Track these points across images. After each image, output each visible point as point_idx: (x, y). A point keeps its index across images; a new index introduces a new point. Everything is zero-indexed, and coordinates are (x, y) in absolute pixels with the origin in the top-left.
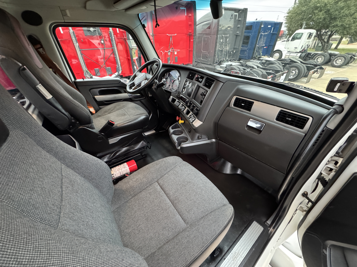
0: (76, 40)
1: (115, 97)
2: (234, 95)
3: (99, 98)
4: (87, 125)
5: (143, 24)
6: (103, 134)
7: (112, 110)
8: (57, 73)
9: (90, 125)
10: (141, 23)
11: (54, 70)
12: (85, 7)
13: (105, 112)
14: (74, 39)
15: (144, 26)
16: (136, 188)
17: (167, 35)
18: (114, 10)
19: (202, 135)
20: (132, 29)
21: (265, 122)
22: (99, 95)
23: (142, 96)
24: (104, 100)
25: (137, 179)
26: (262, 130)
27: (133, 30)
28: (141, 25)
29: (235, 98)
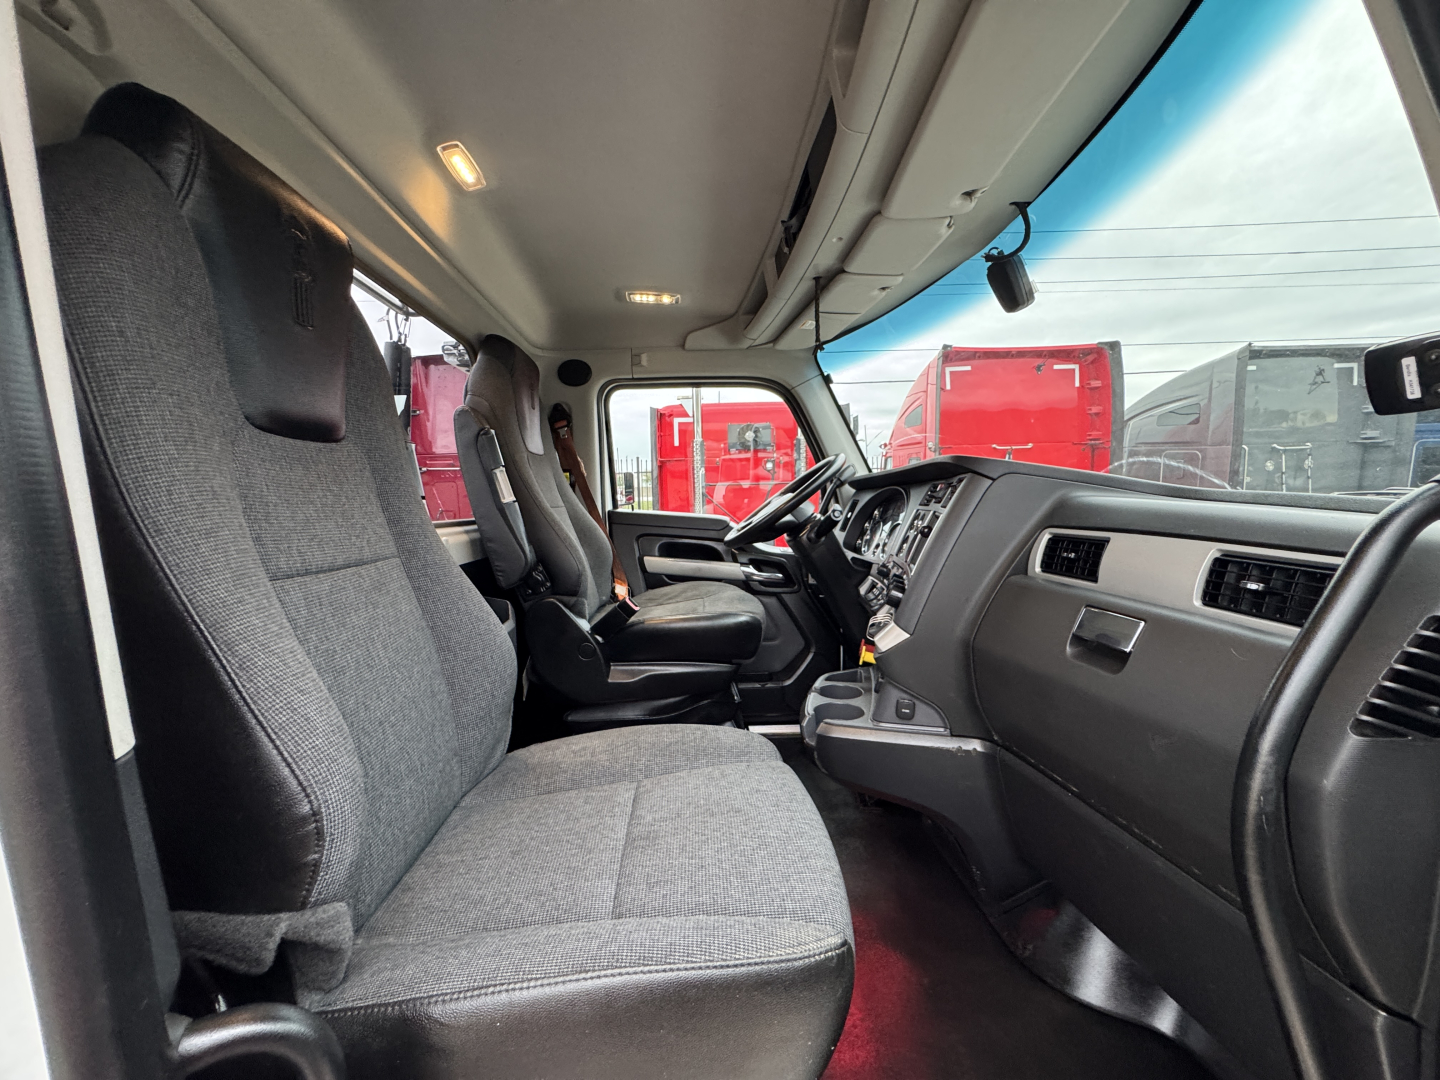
0: (702, 460)
1: (700, 569)
2: (1043, 525)
3: (656, 563)
4: (566, 598)
5: (826, 374)
6: (599, 639)
7: (670, 599)
8: (577, 488)
9: (575, 599)
10: (822, 373)
11: (573, 479)
12: (683, 346)
13: (651, 600)
14: (699, 458)
15: (827, 380)
16: (565, 772)
17: (995, 448)
18: (746, 344)
19: (917, 702)
20: (789, 388)
21: (1145, 612)
22: (657, 554)
23: (788, 581)
24: (666, 572)
25: (584, 749)
26: (1130, 652)
27: (793, 391)
28: (820, 378)
29: (1046, 537)
